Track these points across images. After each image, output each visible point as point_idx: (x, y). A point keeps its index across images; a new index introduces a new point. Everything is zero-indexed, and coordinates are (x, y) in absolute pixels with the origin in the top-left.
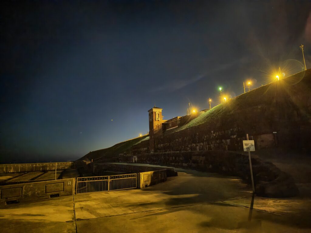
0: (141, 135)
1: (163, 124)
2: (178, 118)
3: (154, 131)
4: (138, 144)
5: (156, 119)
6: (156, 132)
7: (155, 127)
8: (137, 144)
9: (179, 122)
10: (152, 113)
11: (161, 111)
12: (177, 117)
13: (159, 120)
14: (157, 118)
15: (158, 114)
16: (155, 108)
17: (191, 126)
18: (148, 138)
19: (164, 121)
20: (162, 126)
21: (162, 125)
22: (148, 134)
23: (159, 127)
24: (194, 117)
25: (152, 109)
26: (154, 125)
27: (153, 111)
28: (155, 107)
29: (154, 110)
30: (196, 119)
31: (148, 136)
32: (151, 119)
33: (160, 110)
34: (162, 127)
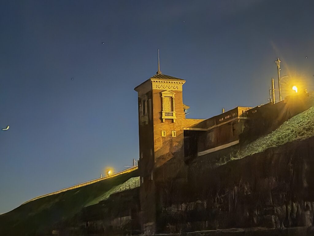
0: (111, 173)
1: (186, 133)
2: (240, 112)
3: (157, 156)
4: (101, 202)
5: (164, 117)
6: (164, 162)
7: (158, 145)
8: (96, 202)
9: (243, 127)
10: (150, 94)
11: (180, 89)
12: (236, 110)
13: (173, 120)
14: (167, 114)
15: (172, 98)
16: (159, 77)
17: (286, 140)
18: (134, 182)
19: (189, 124)
20: (185, 140)
21: (182, 137)
22: (136, 167)
23: (175, 144)
24: (297, 110)
25: (148, 83)
26: (156, 137)
27: (154, 88)
28: (160, 73)
29: (157, 85)
30: (301, 115)
31: (134, 174)
32: (147, 117)
33: (178, 86)
34: (182, 143)
